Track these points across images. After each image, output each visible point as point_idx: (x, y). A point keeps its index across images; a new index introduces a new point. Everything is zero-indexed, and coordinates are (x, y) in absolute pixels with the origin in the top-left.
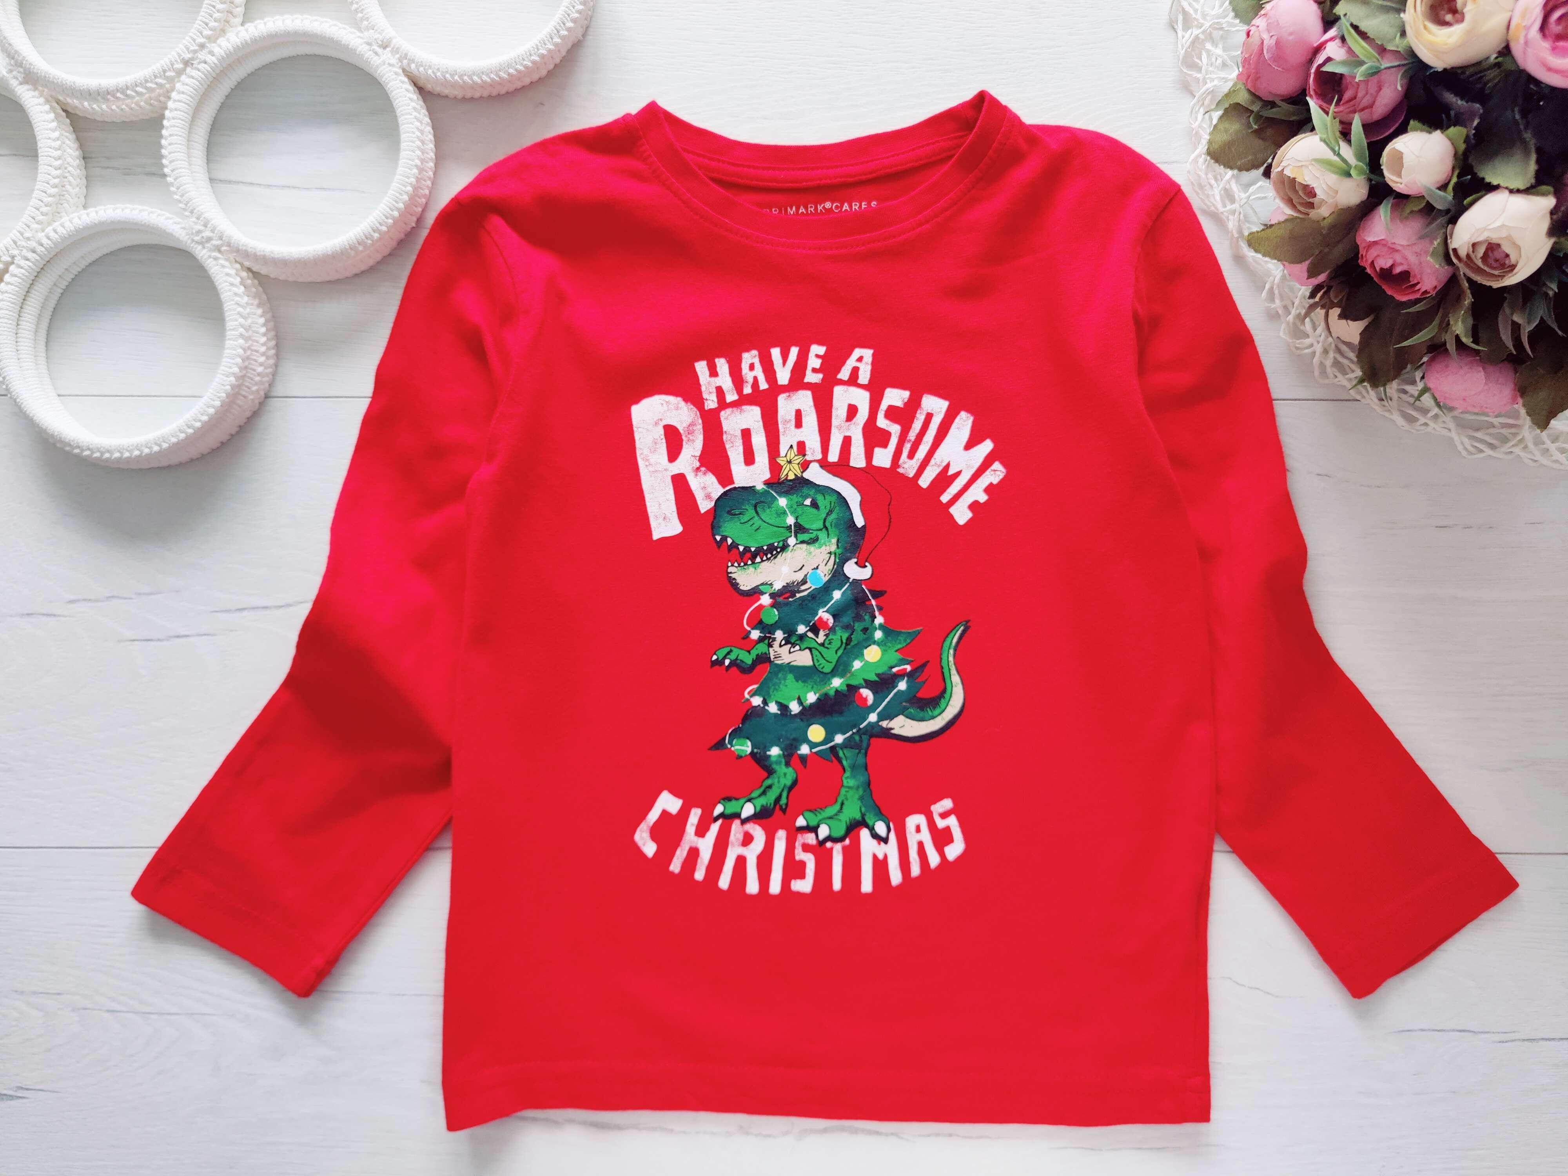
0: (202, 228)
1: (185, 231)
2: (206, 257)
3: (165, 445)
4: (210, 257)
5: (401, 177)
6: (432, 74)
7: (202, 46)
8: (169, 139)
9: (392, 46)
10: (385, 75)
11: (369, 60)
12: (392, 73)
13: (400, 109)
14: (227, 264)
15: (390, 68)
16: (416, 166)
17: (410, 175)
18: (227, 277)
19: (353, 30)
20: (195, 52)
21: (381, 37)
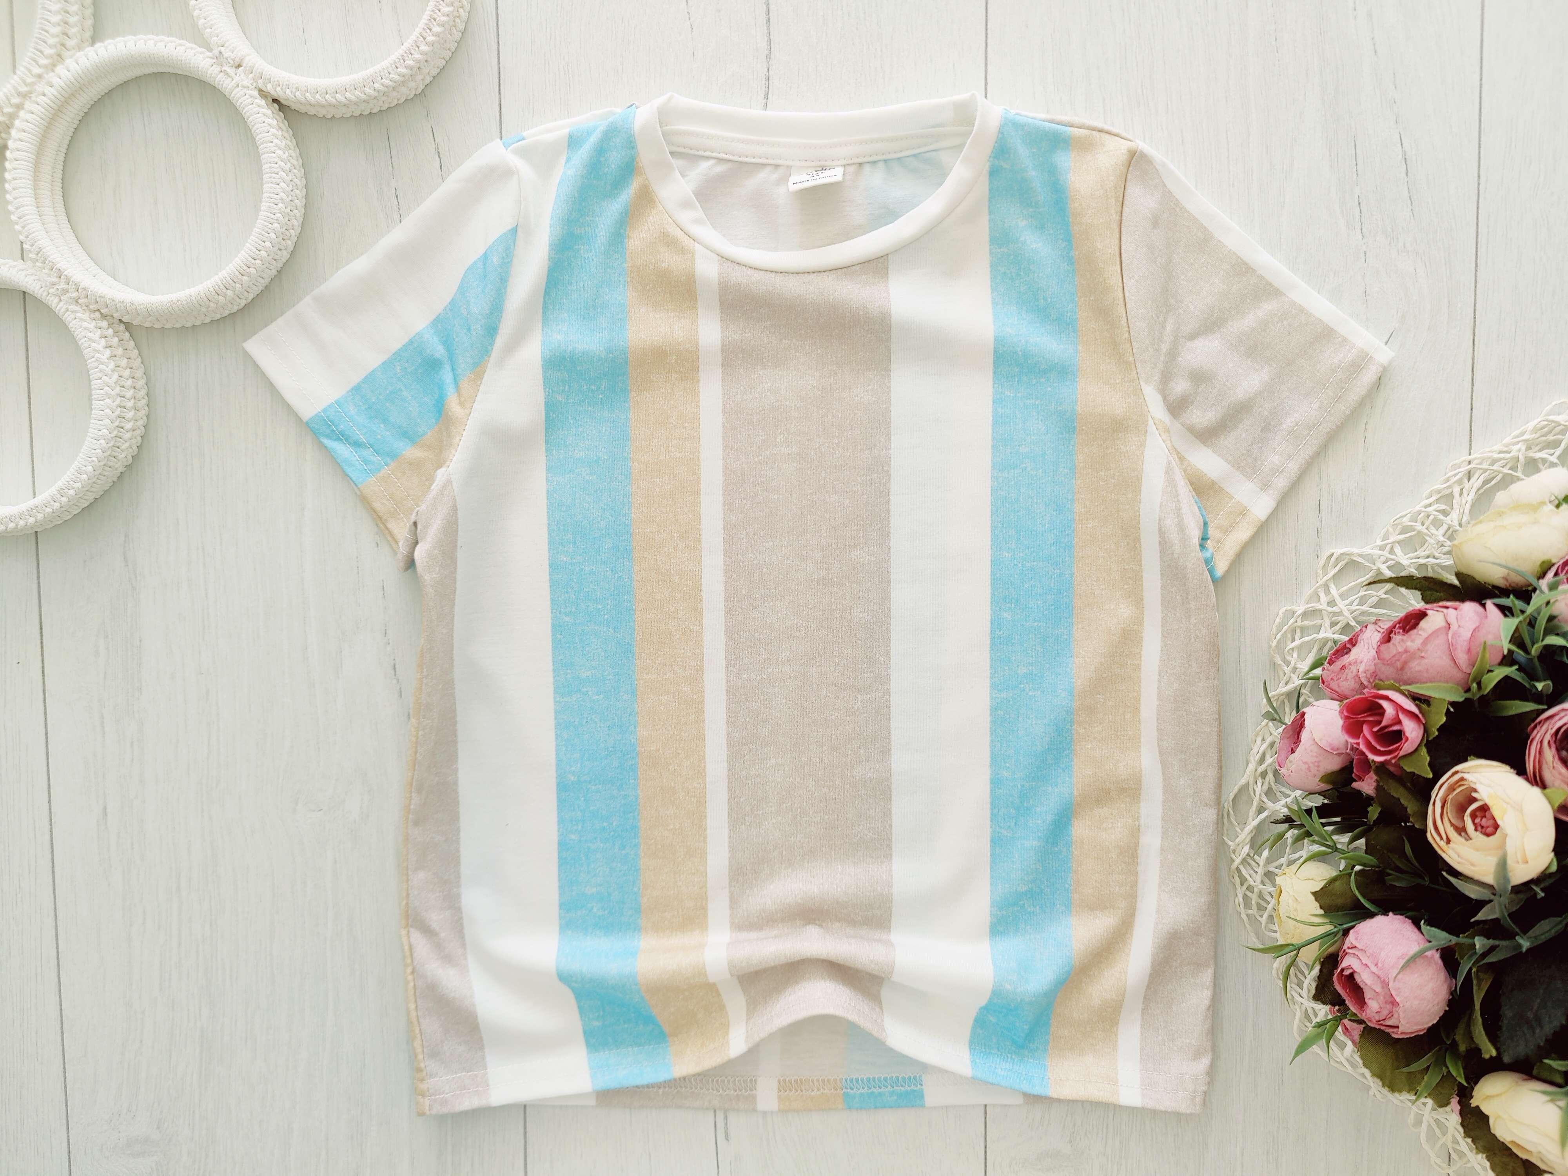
0: (55, 280)
1: (40, 283)
2: (63, 310)
3: (40, 516)
4: (67, 310)
5: (265, 213)
6: (290, 94)
7: (40, 76)
8: (13, 182)
9: (244, 65)
10: (239, 98)
11: (221, 83)
12: (247, 96)
13: (259, 137)
14: (86, 316)
15: (245, 90)
16: (281, 199)
17: (275, 211)
18: (86, 331)
19: (203, 50)
20: (33, 84)
21: (233, 56)
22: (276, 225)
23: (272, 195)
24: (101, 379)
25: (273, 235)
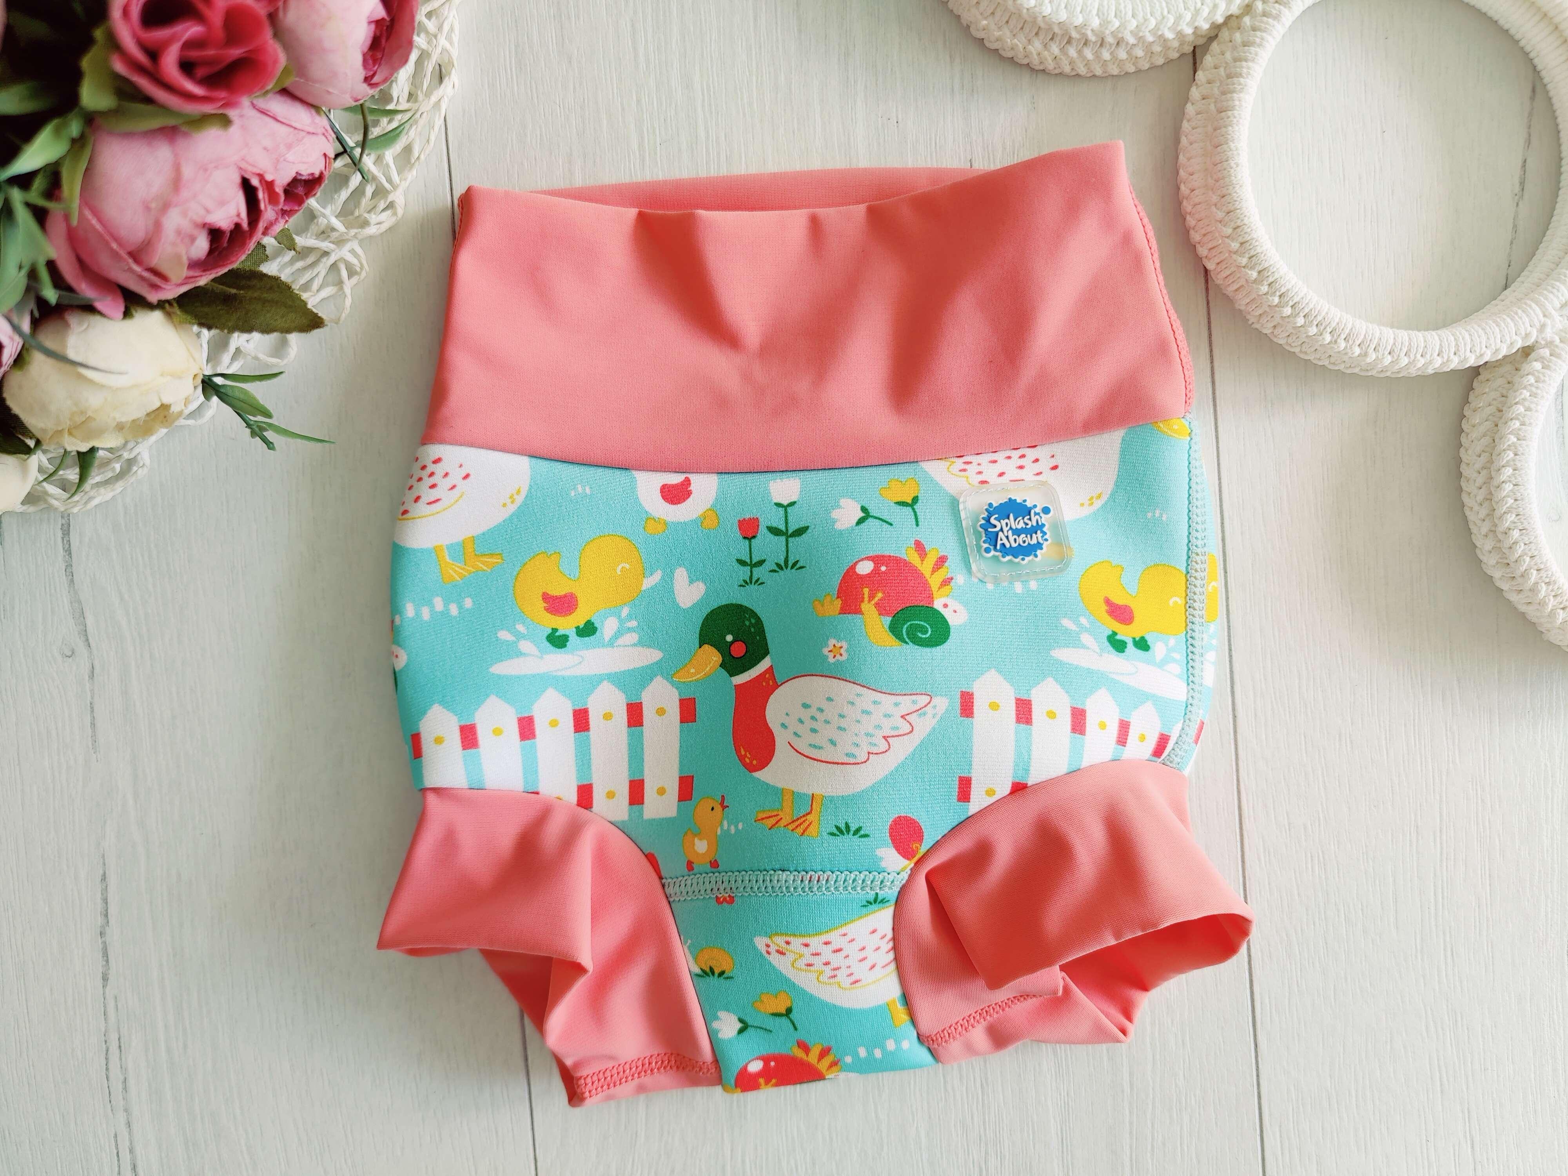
22: (1328, 338)
23: (1375, 342)
24: (1133, 16)
25: (1313, 330)
